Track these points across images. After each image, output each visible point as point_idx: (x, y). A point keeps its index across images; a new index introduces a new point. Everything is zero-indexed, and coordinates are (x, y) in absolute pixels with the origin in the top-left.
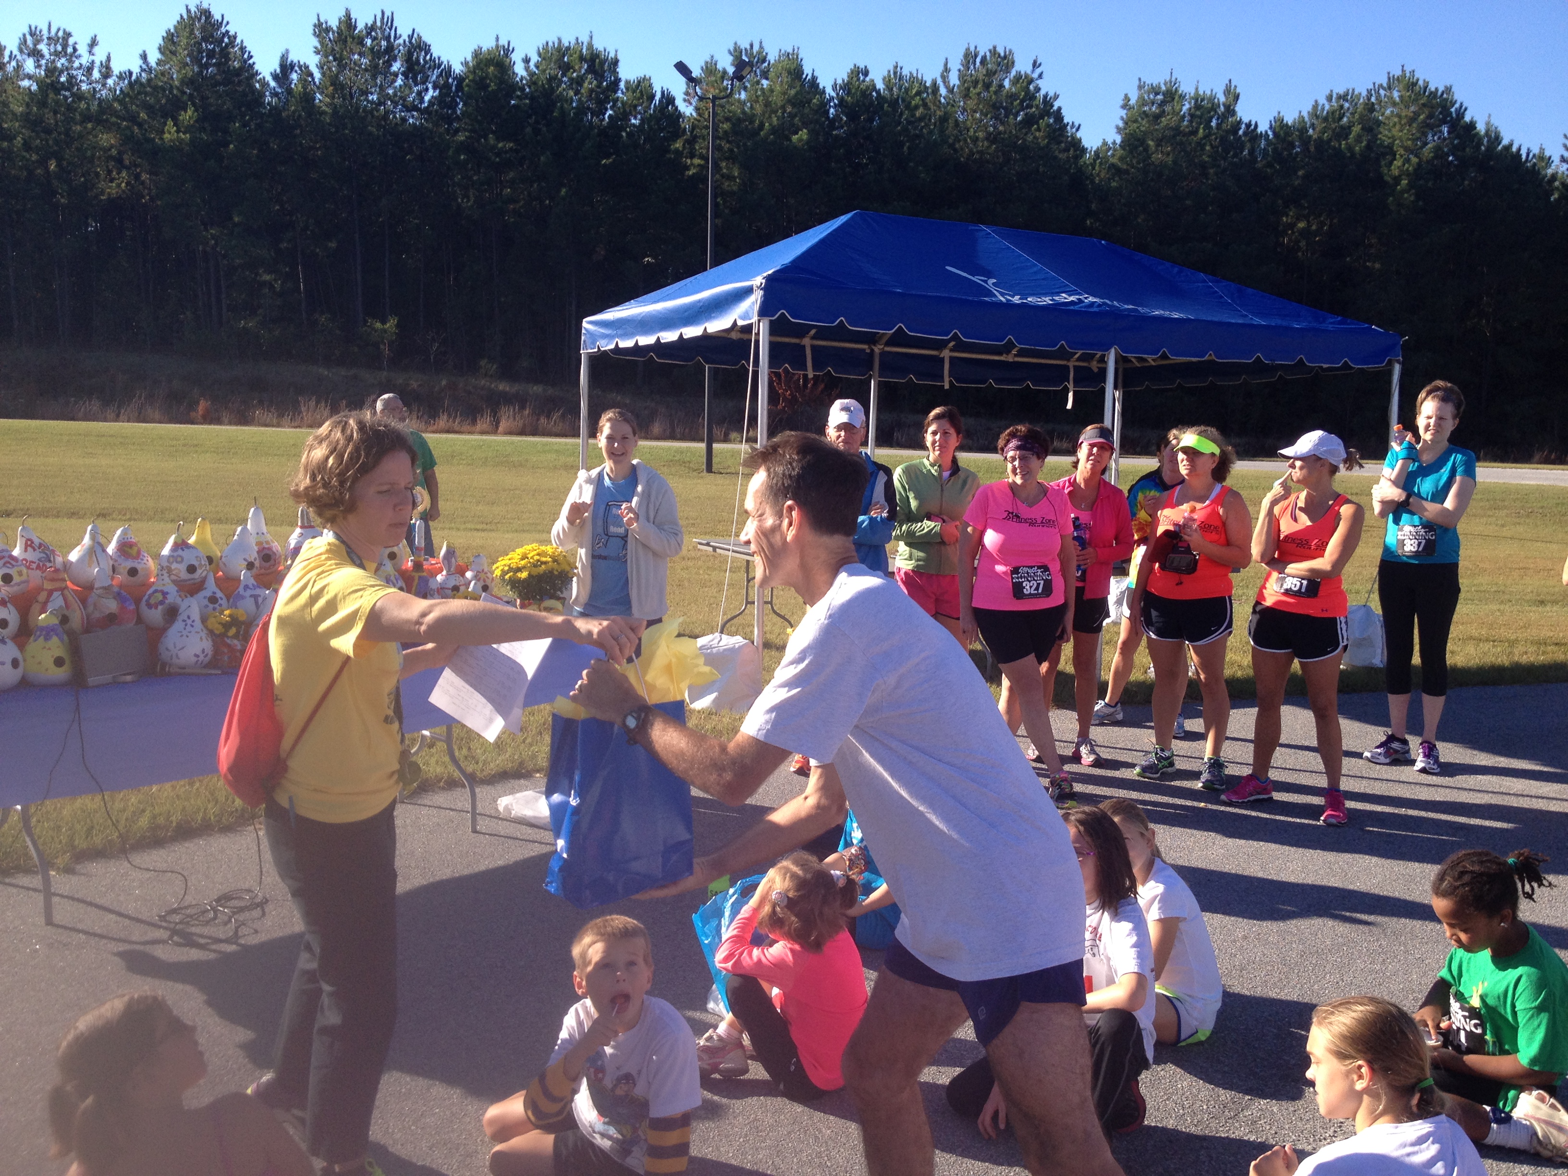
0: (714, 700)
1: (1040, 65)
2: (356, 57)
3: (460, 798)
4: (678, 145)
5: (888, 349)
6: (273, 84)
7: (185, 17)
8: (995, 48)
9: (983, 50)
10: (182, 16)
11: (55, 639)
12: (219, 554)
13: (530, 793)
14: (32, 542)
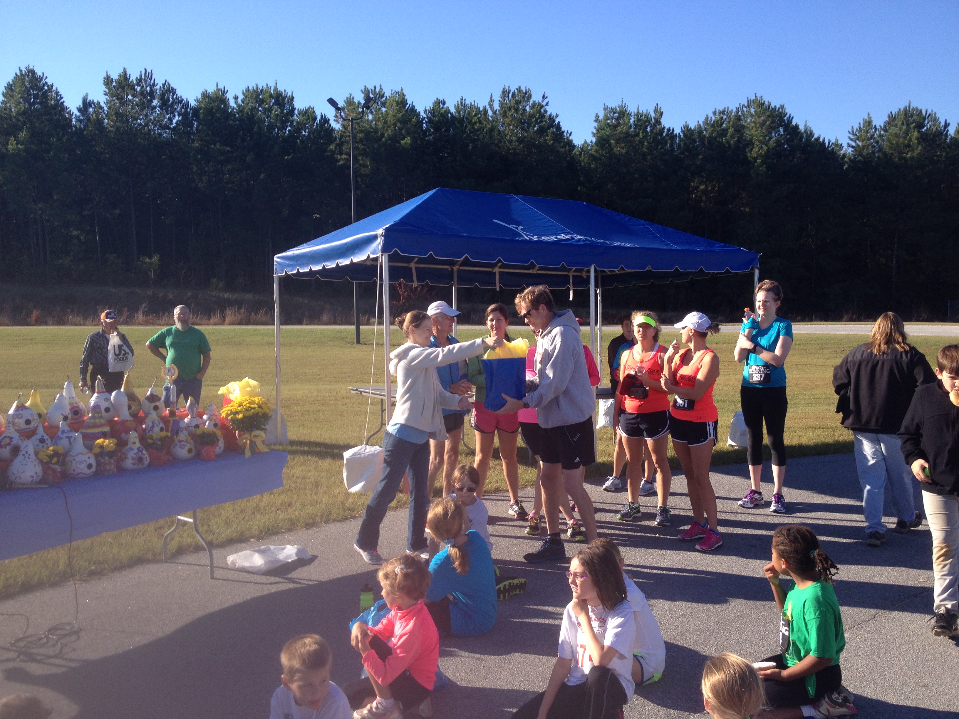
0: (363, 486)
1: (547, 97)
2: (130, 97)
3: (203, 558)
4: (332, 147)
5: (462, 268)
6: (77, 114)
7: (19, 74)
8: (520, 87)
9: (514, 88)
10: (16, 74)
12: (45, 412)
13: (247, 552)
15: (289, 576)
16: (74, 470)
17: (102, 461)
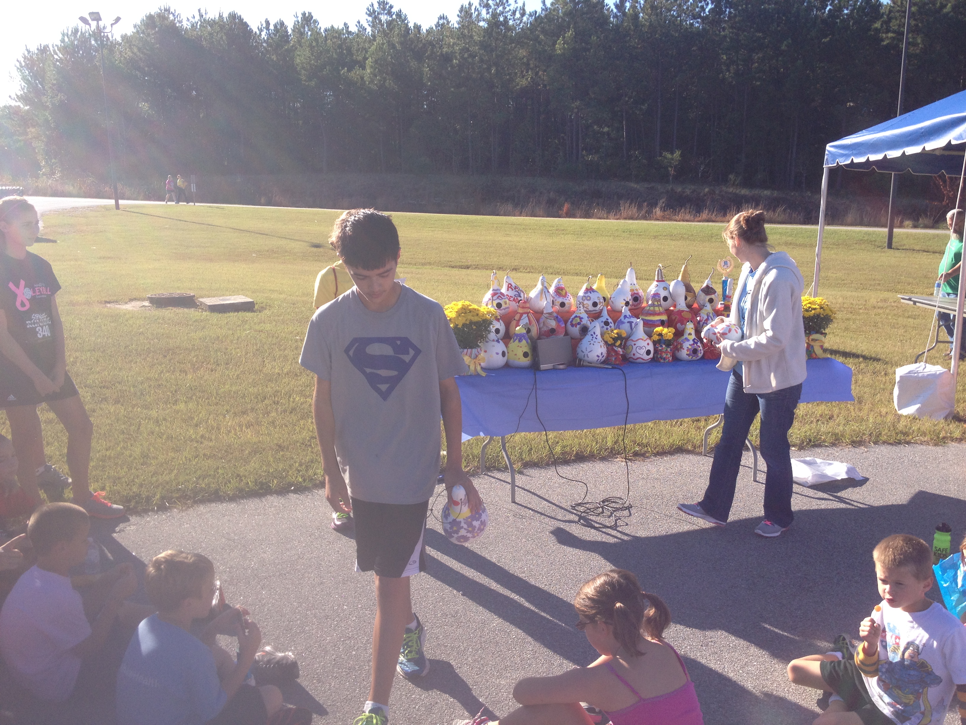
0: (918, 410)
6: (615, 10)
11: (524, 342)
12: (609, 297)
14: (511, 285)
15: (839, 494)
16: (634, 355)
17: (660, 348)
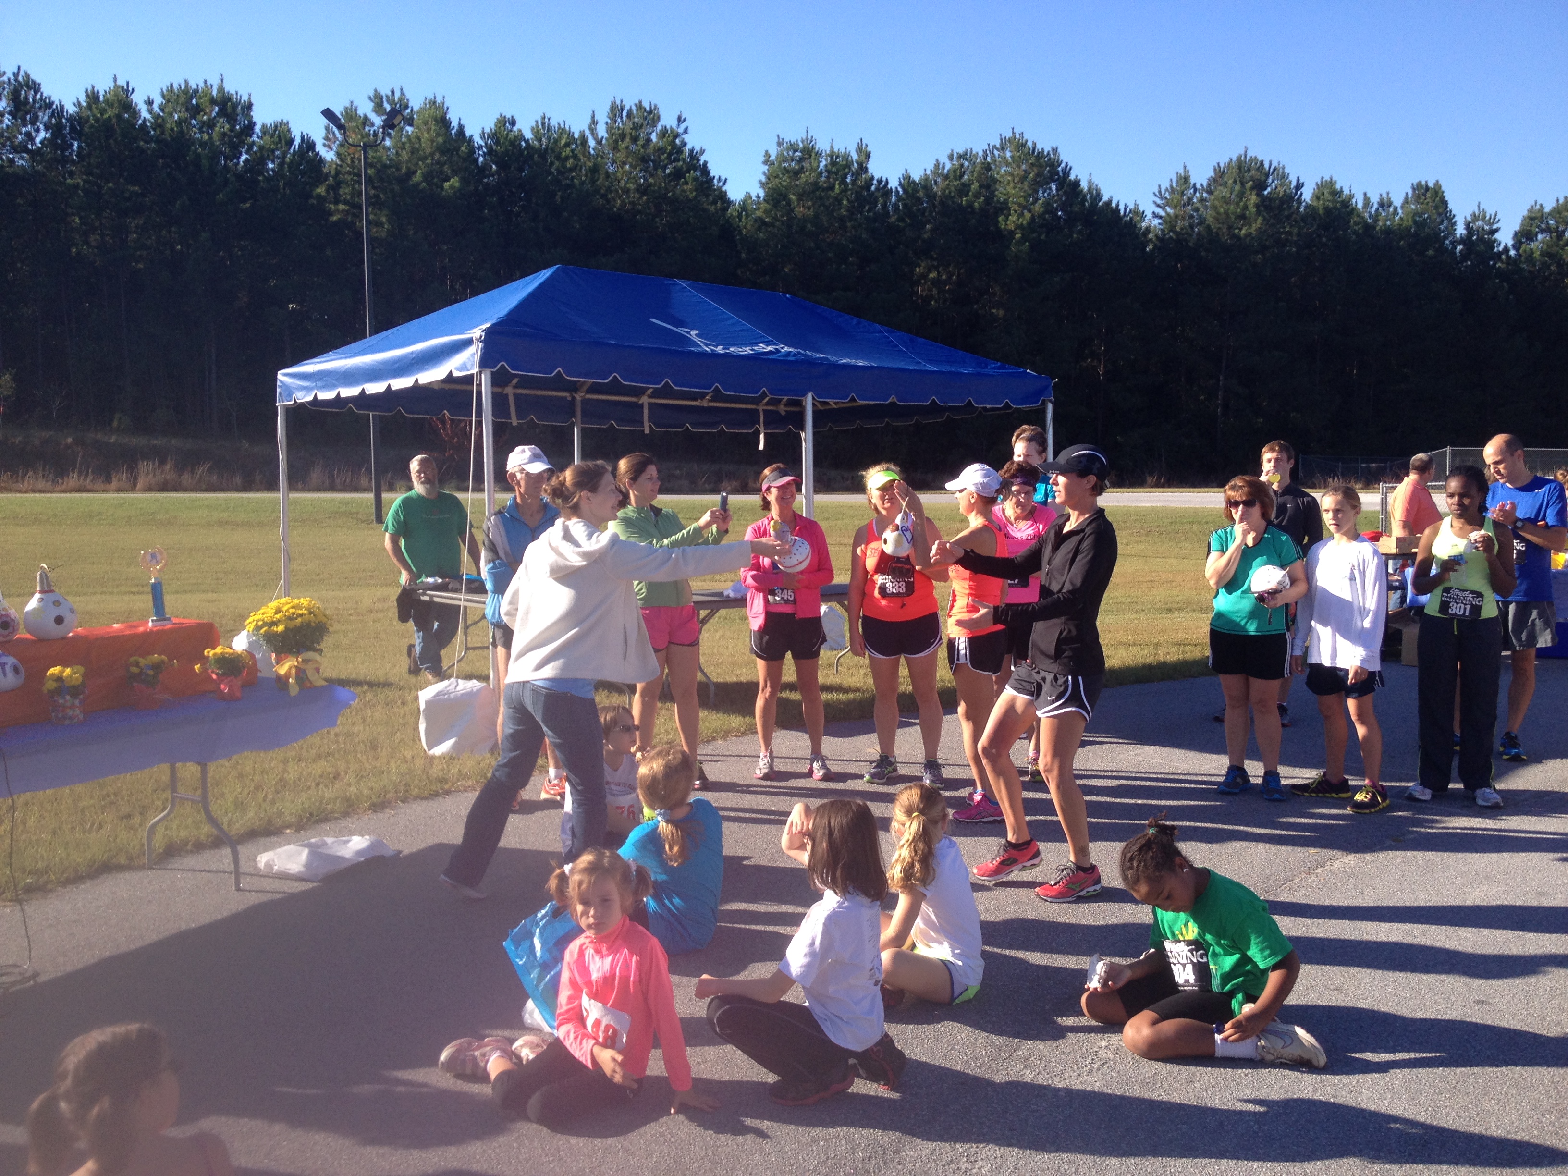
0: (454, 746)
1: (685, 120)
3: (223, 858)
4: (321, 190)
5: (589, 396)
8: (640, 102)
9: (630, 103)
13: (288, 847)
17: (61, 702)
